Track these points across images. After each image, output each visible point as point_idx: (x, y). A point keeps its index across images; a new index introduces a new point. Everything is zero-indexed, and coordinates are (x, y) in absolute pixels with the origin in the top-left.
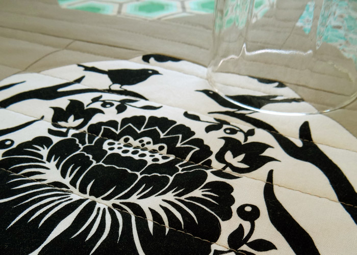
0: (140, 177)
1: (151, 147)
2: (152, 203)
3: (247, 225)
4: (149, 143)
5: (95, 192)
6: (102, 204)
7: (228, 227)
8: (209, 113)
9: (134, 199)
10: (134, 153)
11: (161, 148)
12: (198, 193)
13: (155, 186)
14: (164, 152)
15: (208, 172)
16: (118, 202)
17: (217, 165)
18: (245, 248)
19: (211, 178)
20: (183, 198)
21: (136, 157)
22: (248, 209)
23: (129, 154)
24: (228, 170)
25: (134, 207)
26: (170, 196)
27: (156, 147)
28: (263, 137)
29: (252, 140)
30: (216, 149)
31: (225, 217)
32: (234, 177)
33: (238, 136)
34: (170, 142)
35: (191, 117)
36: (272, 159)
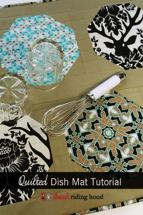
0: (9, 157)
1: (5, 149)
2: (16, 162)
3: (32, 156)
4: (4, 148)
5: (5, 166)
6: (8, 167)
7: (29, 159)
8: (8, 130)
9: (12, 163)
10: (4, 152)
11: (7, 148)
12: (21, 155)
13: (13, 158)
14: (8, 148)
15: (19, 149)
16: (10, 165)
17: (20, 146)
18: (34, 161)
19: (21, 150)
20: (19, 158)
21: (5, 153)
22: (30, 153)
23: (3, 153)
24: (22, 146)
26: (17, 159)
27: (6, 148)
28: (23, 133)
29: (21, 135)
30: (17, 142)
31: (28, 157)
32: (24, 147)
33: (19, 136)
34: (8, 145)
35: (6, 135)
36: (27, 138)
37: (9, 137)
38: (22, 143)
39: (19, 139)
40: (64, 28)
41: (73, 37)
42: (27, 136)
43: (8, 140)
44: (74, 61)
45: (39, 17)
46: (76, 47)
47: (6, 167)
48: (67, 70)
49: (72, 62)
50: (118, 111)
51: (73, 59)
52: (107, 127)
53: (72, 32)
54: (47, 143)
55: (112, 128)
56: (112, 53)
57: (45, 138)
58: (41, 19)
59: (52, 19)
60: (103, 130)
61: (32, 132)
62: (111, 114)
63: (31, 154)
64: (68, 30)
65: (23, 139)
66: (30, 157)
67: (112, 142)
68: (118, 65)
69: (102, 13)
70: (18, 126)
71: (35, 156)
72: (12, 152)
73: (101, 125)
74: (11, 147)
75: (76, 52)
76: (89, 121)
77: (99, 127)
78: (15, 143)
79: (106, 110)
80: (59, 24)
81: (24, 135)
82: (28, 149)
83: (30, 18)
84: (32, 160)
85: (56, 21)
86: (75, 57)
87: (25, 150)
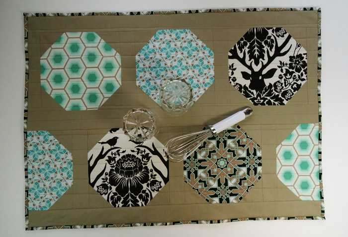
0: (133, 171)
1: (130, 163)
2: (138, 175)
6: (131, 178)
7: (150, 175)
8: (135, 147)
9: (135, 176)
12: (143, 170)
13: (136, 172)
14: (133, 163)
15: (142, 165)
16: (133, 177)
17: (143, 162)
19: (144, 166)
20: (142, 172)
21: (130, 166)
23: (128, 166)
25: (136, 177)
26: (140, 173)
28: (147, 151)
29: (146, 153)
30: (141, 159)
31: (149, 173)
32: (146, 164)
33: (143, 153)
34: (133, 160)
35: (133, 151)
36: (151, 157)
37: (135, 154)
38: (144, 160)
39: (143, 157)
40: (205, 49)
41: (212, 60)
42: (151, 155)
43: (134, 156)
44: (207, 88)
45: (182, 32)
46: (212, 72)
47: (129, 178)
48: (198, 96)
49: (205, 89)
50: (236, 144)
51: (206, 85)
52: (222, 158)
53: (211, 54)
54: (167, 164)
55: (226, 159)
56: (246, 86)
57: (166, 159)
58: (183, 35)
59: (194, 36)
60: (218, 159)
61: (156, 152)
62: (229, 146)
63: (152, 171)
64: (208, 52)
65: (147, 157)
66: (150, 173)
68: (249, 99)
69: (249, 36)
70: (144, 144)
71: (155, 173)
72: (136, 167)
73: (217, 154)
74: (136, 162)
75: (211, 78)
76: (207, 149)
77: (215, 157)
78: (139, 159)
79: (225, 142)
80: (200, 43)
81: (148, 154)
82: (150, 167)
83: (171, 32)
84: (152, 176)
85: (198, 39)
86: (209, 83)
87: (147, 167)
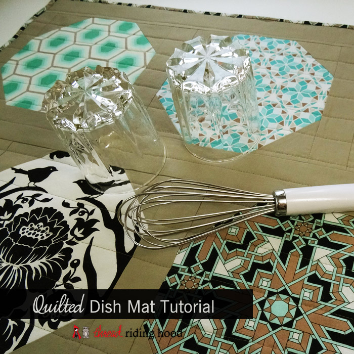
0: (33, 249)
1: (42, 229)
2: (35, 265)
3: (73, 270)
4: (41, 226)
5: (13, 262)
6: (16, 267)
7: (64, 273)
8: (77, 199)
9: (28, 263)
10: (33, 234)
11: (47, 229)
12: (56, 256)
13: (39, 254)
14: (48, 231)
15: (64, 242)
16: (22, 265)
17: (70, 237)
18: (69, 282)
19: (65, 246)
20: (49, 260)
21: (34, 237)
22: (76, 262)
23: (31, 236)
24: (74, 240)
25: (29, 267)
26: (44, 260)
27: (44, 229)
28: (98, 214)
29: (91, 217)
30: (71, 227)
31: (65, 267)
32: (74, 244)
33: (85, 217)
34: (51, 225)
35: (66, 205)
36: (96, 230)
37: (66, 212)
38: (78, 233)
39: (80, 223)
42: (100, 225)
43: (60, 216)
45: (280, 42)
47: (12, 264)
48: (273, 138)
50: (338, 266)
52: (285, 292)
55: (296, 300)
57: (128, 247)
59: (302, 49)
60: (271, 294)
61: (115, 225)
62: (317, 266)
63: (75, 265)
65: (87, 227)
66: (69, 268)
67: (274, 336)
70: (100, 198)
71: (80, 272)
72: (47, 242)
73: (272, 278)
74: (54, 231)
76: (250, 256)
77: (265, 283)
78: (67, 227)
79: (308, 252)
81: (95, 221)
82: (78, 252)
84: (67, 277)
87: (71, 250)
